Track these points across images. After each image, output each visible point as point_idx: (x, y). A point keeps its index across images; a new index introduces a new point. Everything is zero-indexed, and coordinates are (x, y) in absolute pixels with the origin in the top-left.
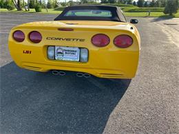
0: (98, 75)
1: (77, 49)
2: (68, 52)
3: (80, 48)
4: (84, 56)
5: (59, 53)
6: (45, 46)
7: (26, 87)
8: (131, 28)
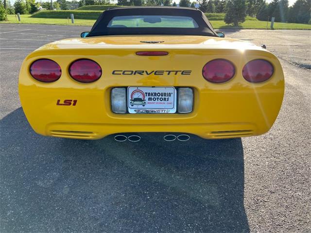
0: (207, 135)
1: (172, 91)
2: (153, 97)
3: (177, 88)
4: (186, 102)
5: (136, 100)
8: (264, 47)
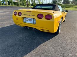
3: (33, 19)
6: (22, 17)
8: (54, 12)
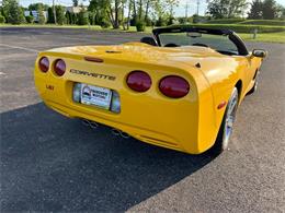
0: (137, 137)
1: (107, 91)
2: (96, 93)
3: (112, 90)
5: (86, 94)
6: (69, 82)
7: (53, 136)
8: (198, 66)
